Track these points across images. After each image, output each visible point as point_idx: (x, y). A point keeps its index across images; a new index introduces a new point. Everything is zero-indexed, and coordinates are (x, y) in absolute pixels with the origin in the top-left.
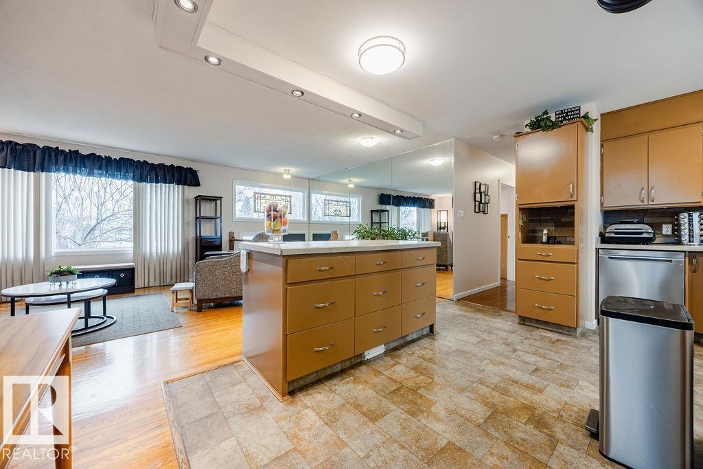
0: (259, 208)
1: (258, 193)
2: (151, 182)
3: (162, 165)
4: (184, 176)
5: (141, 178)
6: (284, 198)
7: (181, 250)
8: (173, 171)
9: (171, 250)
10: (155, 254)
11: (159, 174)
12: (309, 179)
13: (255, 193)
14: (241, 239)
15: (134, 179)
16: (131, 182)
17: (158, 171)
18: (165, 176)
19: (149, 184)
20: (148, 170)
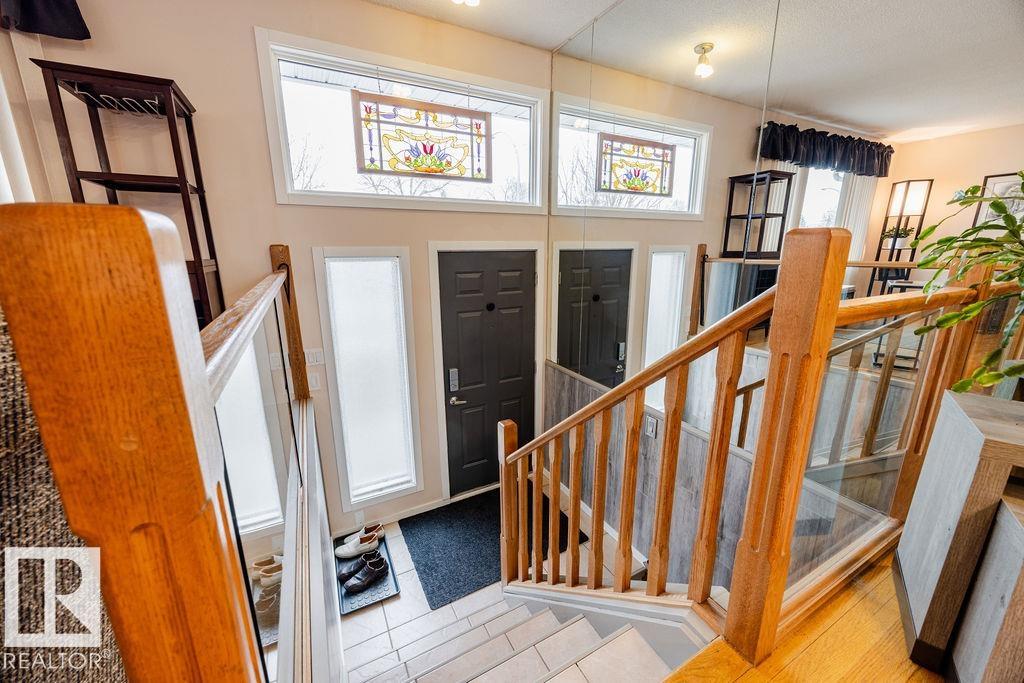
0: (377, 159)
6: (467, 120)
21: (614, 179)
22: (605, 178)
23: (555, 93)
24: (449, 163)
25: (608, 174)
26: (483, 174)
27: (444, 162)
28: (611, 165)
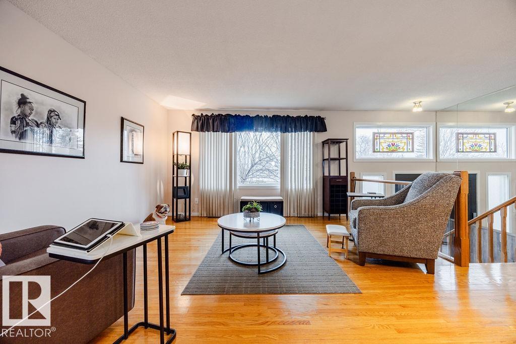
0: (378, 148)
1: (377, 133)
2: (292, 131)
3: (299, 117)
4: (316, 124)
5: (285, 130)
6: (405, 135)
7: (312, 188)
8: (307, 120)
9: (305, 187)
10: (294, 190)
11: (297, 125)
12: (436, 112)
13: (374, 134)
14: (361, 178)
15: (281, 131)
16: (279, 133)
17: (296, 122)
18: (301, 126)
19: (290, 134)
20: (290, 121)
21: (464, 148)
22: (461, 147)
23: (438, 123)
24: (399, 148)
25: (462, 146)
26: (411, 150)
27: (398, 148)
28: (463, 143)
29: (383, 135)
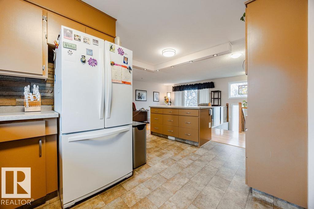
0: (241, 92)
4: (210, 85)
5: (199, 89)
29: (244, 86)
